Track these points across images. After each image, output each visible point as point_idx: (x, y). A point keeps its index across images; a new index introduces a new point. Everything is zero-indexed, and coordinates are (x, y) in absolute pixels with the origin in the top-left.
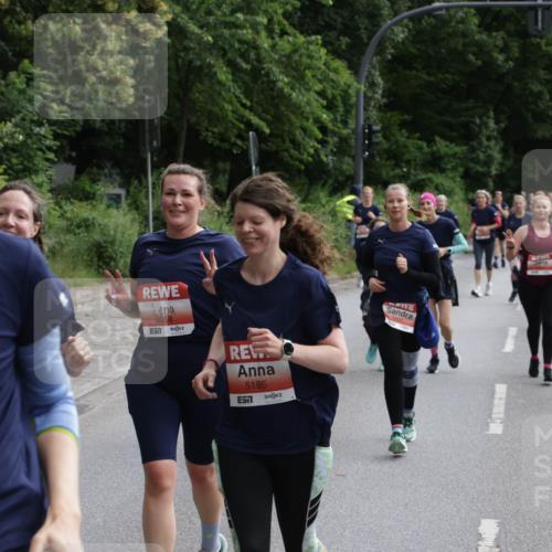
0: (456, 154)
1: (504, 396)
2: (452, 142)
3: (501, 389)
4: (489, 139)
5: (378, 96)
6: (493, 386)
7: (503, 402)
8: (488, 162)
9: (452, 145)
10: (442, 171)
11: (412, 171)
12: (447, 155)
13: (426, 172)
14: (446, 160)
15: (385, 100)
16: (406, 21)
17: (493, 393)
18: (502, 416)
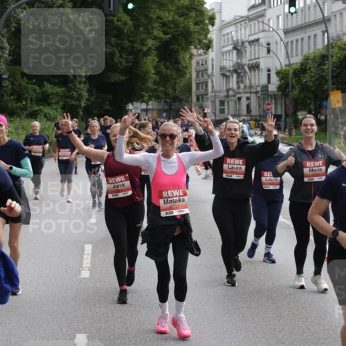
0: (57, 92)
1: (90, 252)
2: (55, 85)
3: (88, 248)
4: (80, 83)
5: (6, 55)
6: (84, 246)
7: (90, 256)
8: (79, 98)
9: (56, 88)
10: (49, 104)
11: (29, 105)
12: (52, 94)
13: (38, 105)
14: (52, 97)
15: (10, 58)
16: (24, 5)
17: (83, 251)
18: (89, 265)
